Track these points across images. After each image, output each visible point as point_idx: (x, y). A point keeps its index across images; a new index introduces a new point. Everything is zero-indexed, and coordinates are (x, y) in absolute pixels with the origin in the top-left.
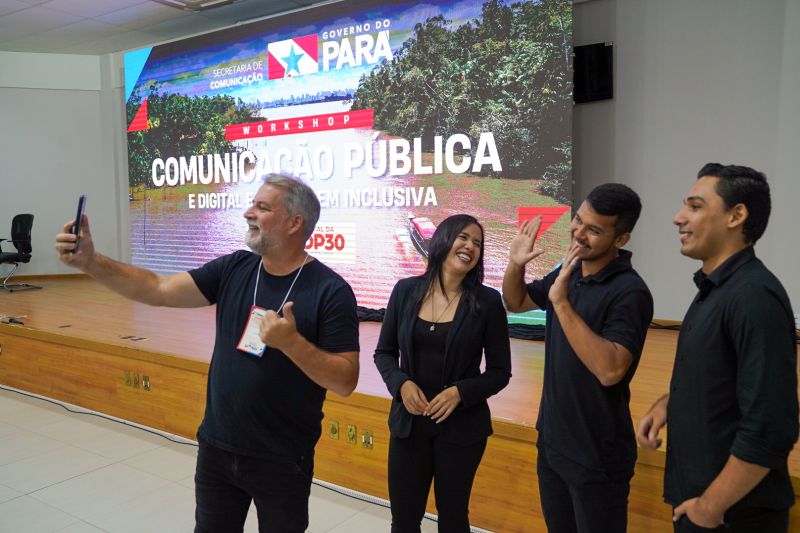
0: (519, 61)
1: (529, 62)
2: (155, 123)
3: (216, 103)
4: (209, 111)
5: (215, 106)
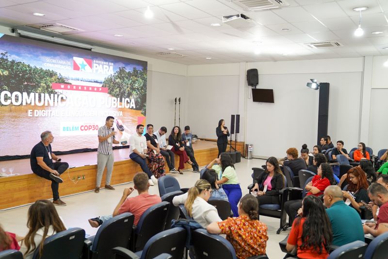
2: (4, 73)
3: (47, 72)
4: (43, 75)
5: (46, 74)
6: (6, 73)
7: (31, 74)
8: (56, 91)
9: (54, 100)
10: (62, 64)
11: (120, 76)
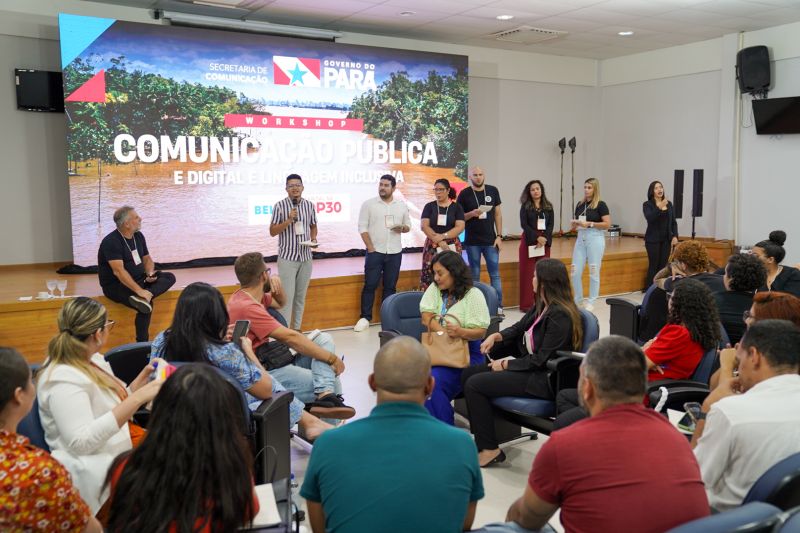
0: (446, 106)
2: (120, 98)
3: (213, 92)
4: (204, 98)
5: (211, 95)
6: (123, 98)
7: (176, 97)
8: (235, 130)
9: (231, 148)
10: (246, 74)
11: (393, 91)
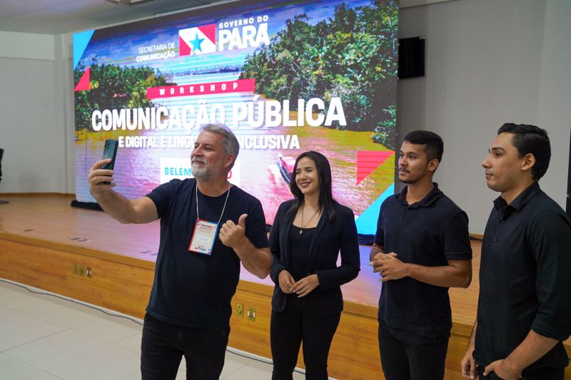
0: (360, 48)
1: (367, 49)
3: (140, 71)
4: (135, 77)
5: (139, 74)
6: (96, 85)
8: (153, 101)
9: (150, 118)
